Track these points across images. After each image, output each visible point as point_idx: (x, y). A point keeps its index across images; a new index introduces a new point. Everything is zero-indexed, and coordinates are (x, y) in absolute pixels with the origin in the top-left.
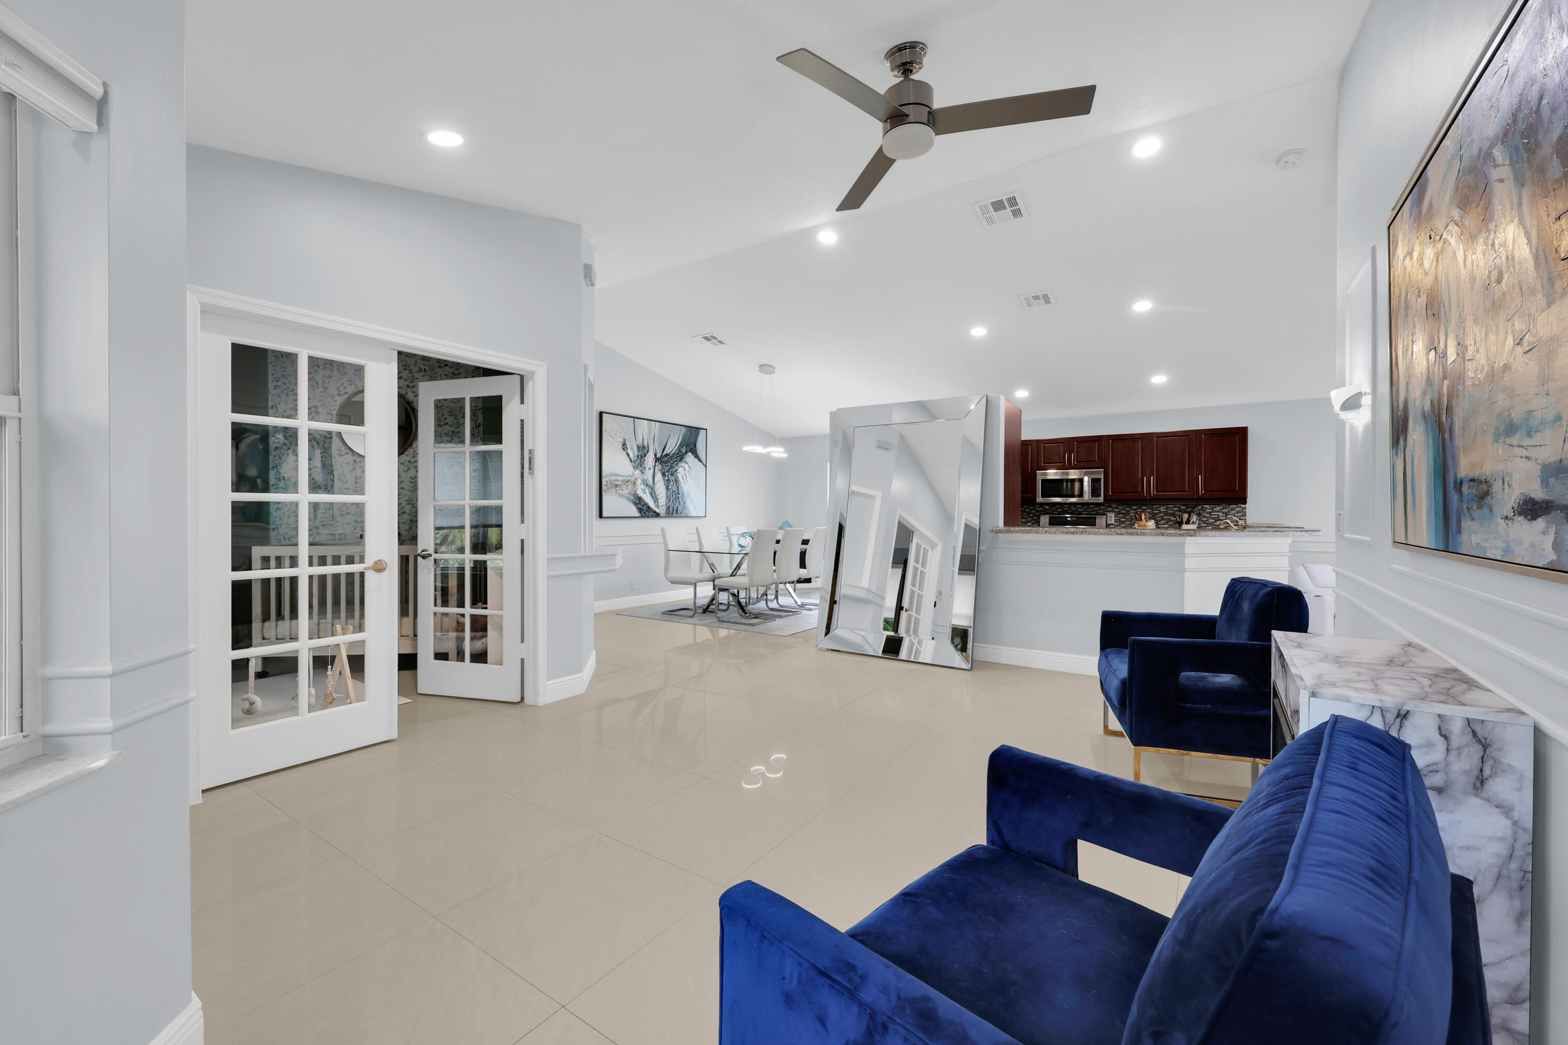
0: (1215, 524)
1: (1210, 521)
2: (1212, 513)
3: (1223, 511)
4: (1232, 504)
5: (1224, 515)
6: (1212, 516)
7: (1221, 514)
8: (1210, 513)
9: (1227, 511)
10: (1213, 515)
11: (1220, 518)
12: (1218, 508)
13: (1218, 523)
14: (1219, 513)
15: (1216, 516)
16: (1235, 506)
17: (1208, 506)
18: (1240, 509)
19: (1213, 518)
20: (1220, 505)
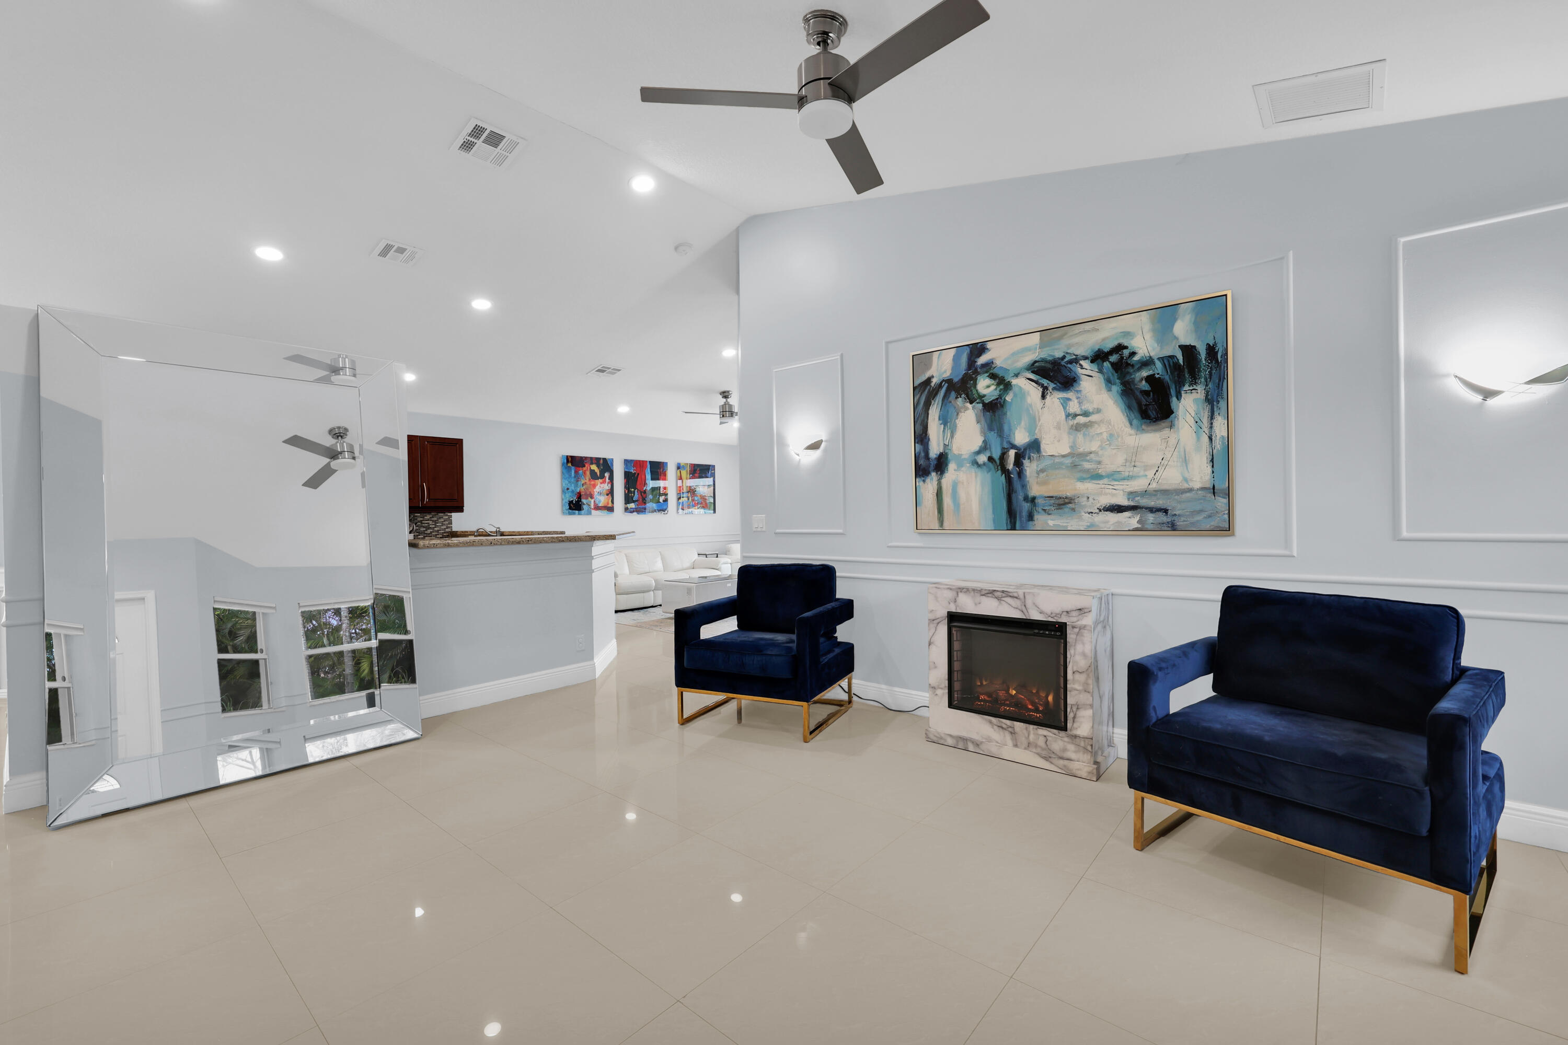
0: (426, 532)
1: (421, 529)
2: (423, 522)
3: (433, 519)
4: (440, 513)
5: (434, 523)
6: (423, 525)
7: (431, 522)
8: (421, 522)
9: (436, 519)
10: (424, 523)
11: (431, 526)
12: (428, 517)
13: (429, 531)
14: (428, 522)
15: (427, 525)
16: (442, 514)
17: (419, 515)
18: (447, 517)
19: (424, 527)
20: (430, 513)
